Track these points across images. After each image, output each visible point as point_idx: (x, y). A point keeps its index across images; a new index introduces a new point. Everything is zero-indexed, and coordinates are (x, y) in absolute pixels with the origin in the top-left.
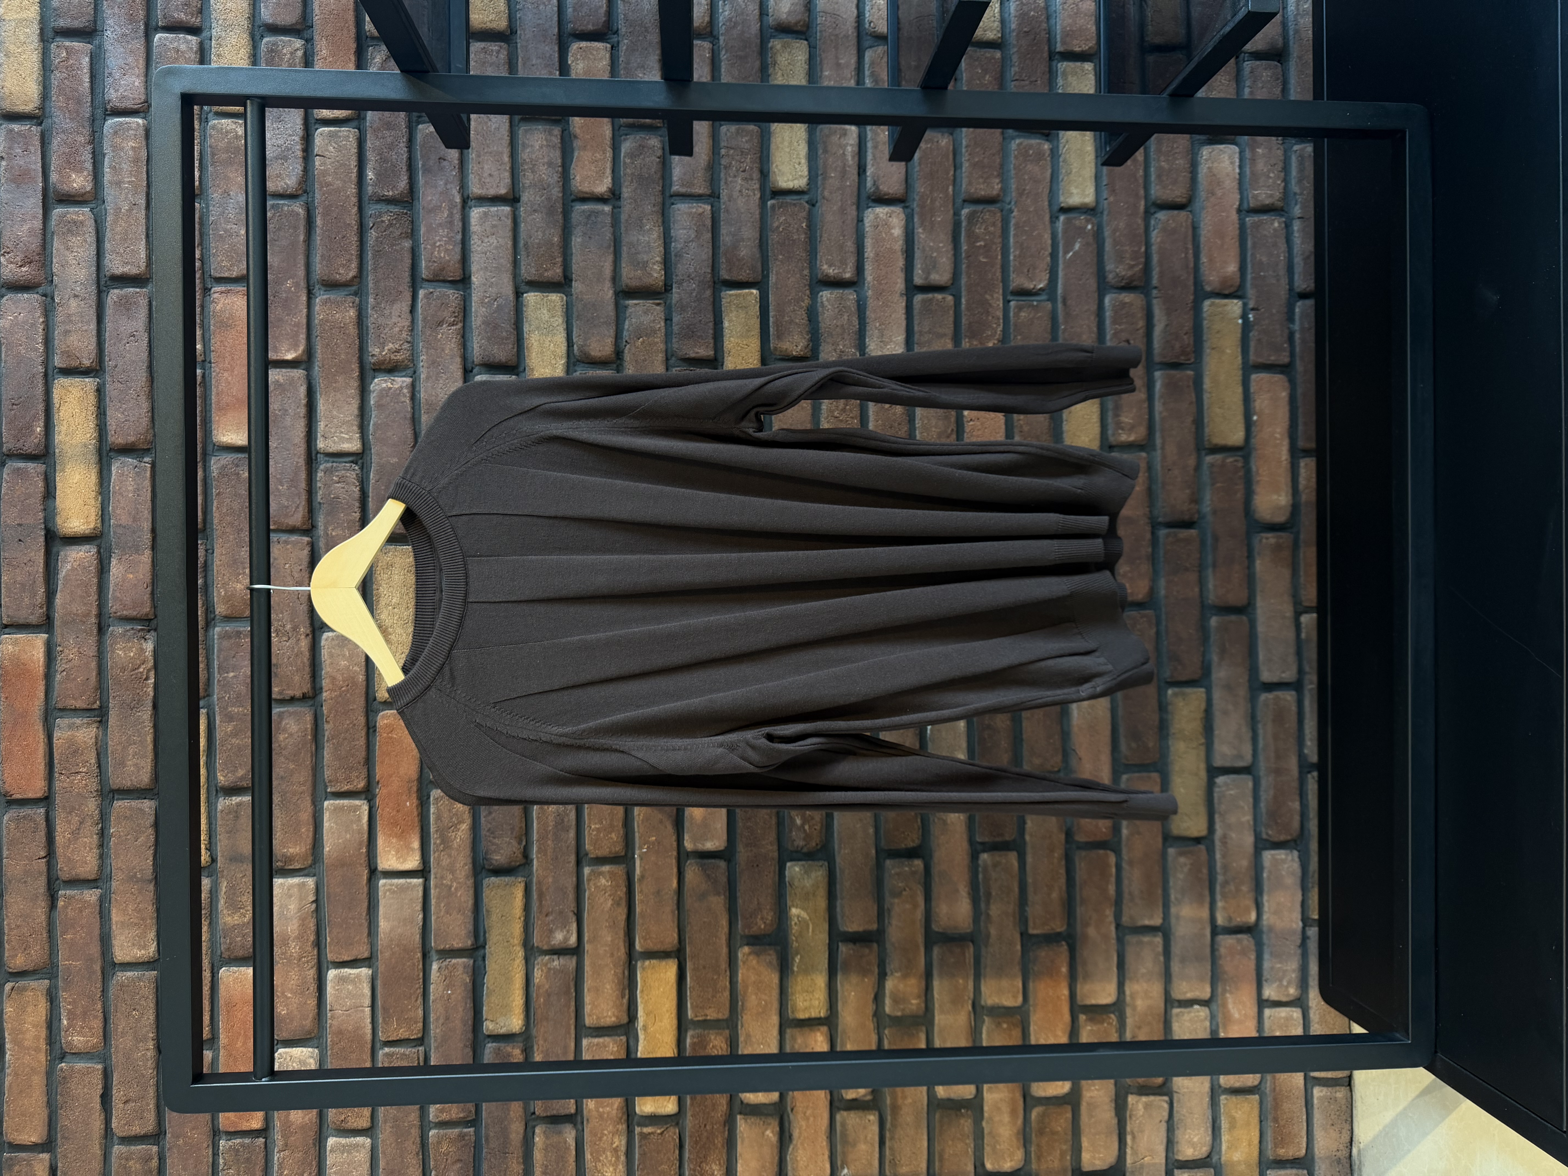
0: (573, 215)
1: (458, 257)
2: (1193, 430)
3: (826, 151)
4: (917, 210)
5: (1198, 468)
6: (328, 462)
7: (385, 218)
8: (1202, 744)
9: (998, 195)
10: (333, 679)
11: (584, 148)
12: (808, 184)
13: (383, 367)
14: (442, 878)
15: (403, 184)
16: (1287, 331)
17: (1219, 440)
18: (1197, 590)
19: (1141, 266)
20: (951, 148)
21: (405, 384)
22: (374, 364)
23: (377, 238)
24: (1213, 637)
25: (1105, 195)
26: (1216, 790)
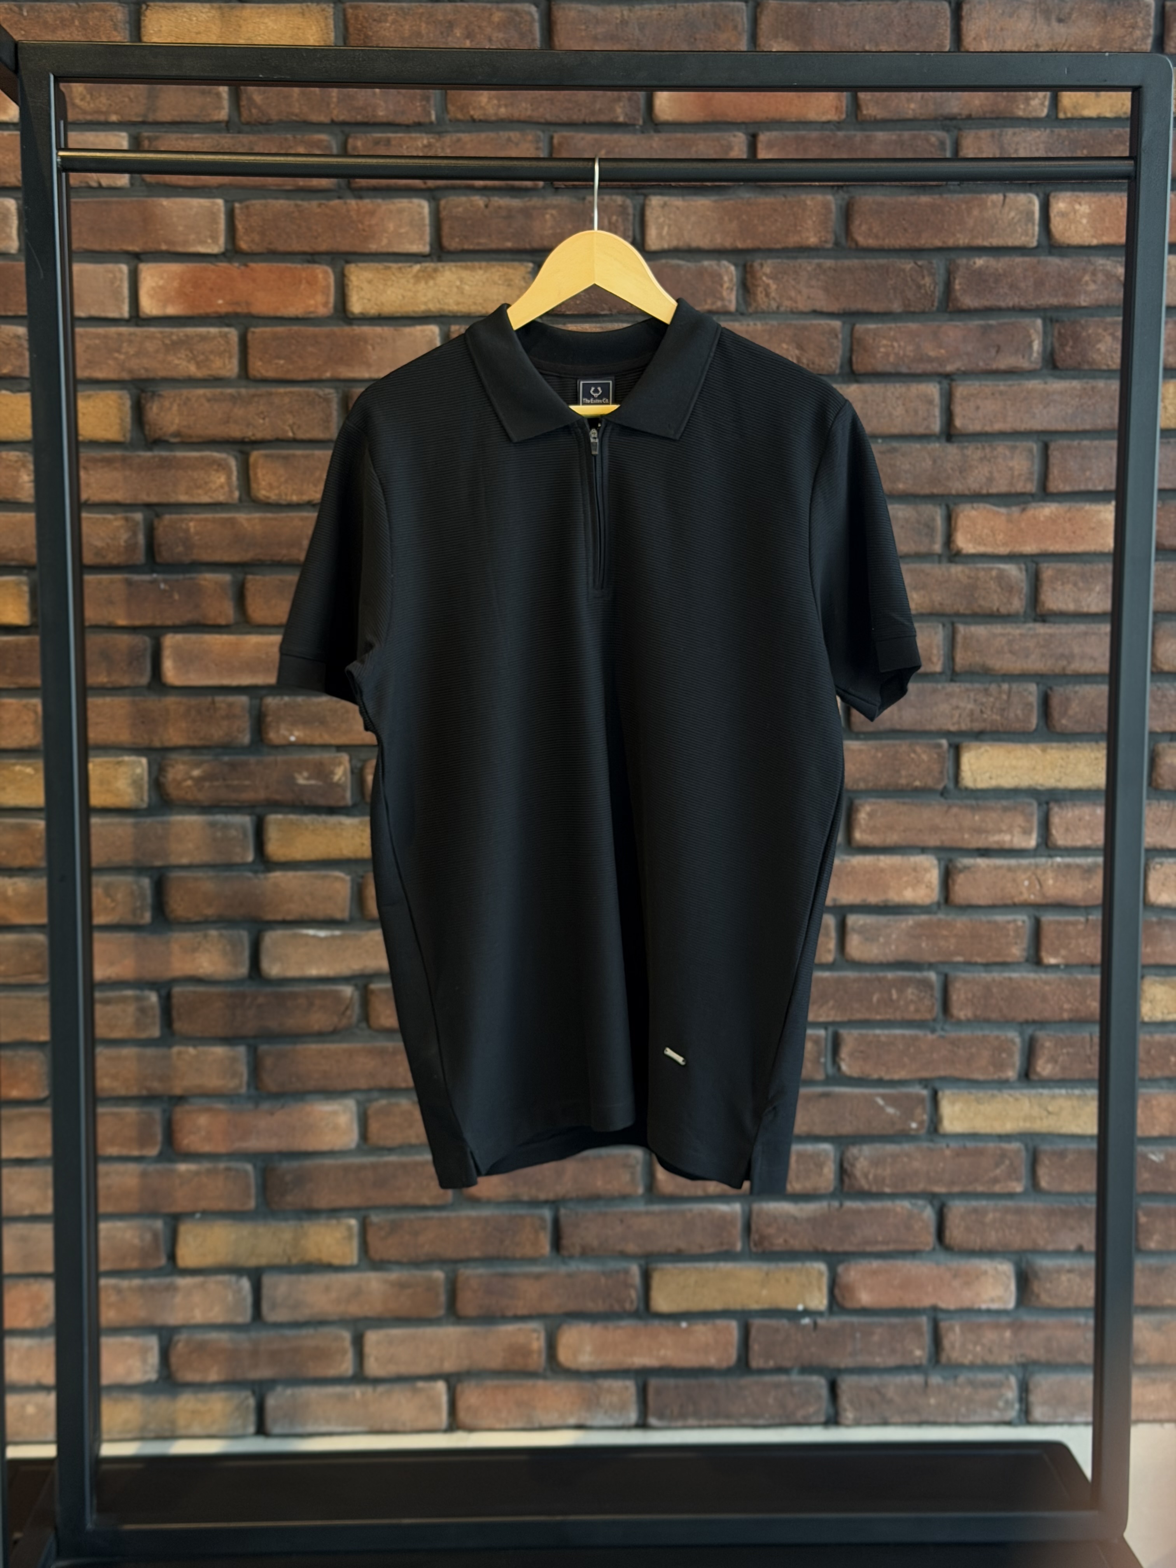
0: (930, 506)
1: (880, 368)
2: (671, 1250)
3: (1005, 809)
4: (935, 918)
5: (624, 1256)
6: (635, 208)
7: (927, 281)
8: (289, 1260)
9: (952, 1016)
10: (372, 213)
11: (1010, 520)
12: (967, 789)
13: (748, 276)
14: (130, 342)
15: (969, 301)
16: (787, 1364)
17: (657, 1280)
18: (477, 1254)
19: (866, 1187)
20: (1009, 959)
21: (727, 303)
22: (751, 266)
23: (904, 270)
24: (419, 1274)
25: (954, 1145)
26: (233, 1278)
